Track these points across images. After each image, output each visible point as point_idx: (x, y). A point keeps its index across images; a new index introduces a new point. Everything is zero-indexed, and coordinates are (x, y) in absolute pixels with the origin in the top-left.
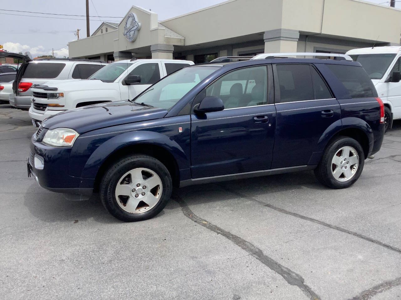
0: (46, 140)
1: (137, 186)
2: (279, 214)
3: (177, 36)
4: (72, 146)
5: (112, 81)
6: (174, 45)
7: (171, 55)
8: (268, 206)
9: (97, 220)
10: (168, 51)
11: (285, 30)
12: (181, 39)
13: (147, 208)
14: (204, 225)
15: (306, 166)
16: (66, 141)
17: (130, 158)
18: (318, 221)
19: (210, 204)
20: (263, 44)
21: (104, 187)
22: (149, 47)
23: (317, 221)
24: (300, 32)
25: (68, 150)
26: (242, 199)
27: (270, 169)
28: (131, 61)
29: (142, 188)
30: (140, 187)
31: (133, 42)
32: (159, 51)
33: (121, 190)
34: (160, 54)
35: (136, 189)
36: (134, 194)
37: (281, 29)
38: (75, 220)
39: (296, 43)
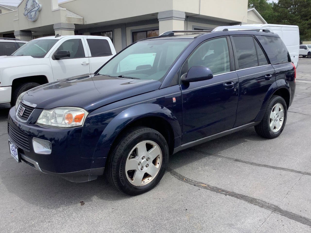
0: (41, 121)
1: (143, 159)
2: (254, 167)
3: (76, 16)
4: (83, 126)
5: (43, 56)
6: (75, 24)
7: (73, 32)
8: (237, 160)
9: (102, 198)
10: (70, 29)
11: (175, 11)
12: (80, 19)
13: (150, 178)
14: (205, 188)
15: (254, 122)
16: (76, 121)
17: (136, 132)
18: (288, 169)
19: (190, 165)
20: (158, 22)
21: (115, 164)
22: (52, 26)
23: (286, 169)
24: (186, 13)
25: (78, 130)
26: (211, 156)
27: (233, 128)
28: (55, 37)
29: (146, 160)
30: (145, 160)
31: (35, 21)
32: (62, 29)
33: (130, 165)
34: (63, 32)
35: (142, 162)
36: (140, 167)
37: (172, 10)
38: (80, 202)
39: (183, 22)
